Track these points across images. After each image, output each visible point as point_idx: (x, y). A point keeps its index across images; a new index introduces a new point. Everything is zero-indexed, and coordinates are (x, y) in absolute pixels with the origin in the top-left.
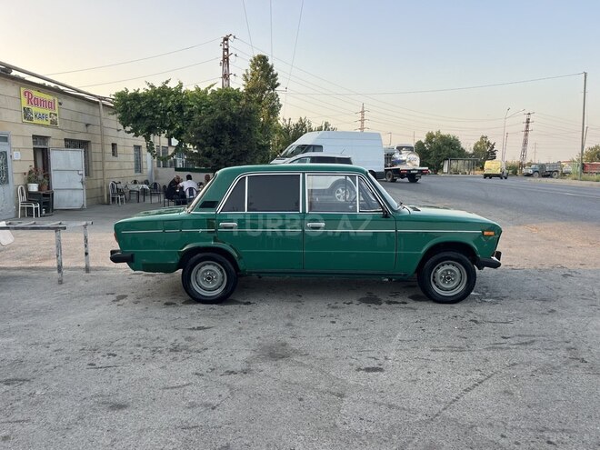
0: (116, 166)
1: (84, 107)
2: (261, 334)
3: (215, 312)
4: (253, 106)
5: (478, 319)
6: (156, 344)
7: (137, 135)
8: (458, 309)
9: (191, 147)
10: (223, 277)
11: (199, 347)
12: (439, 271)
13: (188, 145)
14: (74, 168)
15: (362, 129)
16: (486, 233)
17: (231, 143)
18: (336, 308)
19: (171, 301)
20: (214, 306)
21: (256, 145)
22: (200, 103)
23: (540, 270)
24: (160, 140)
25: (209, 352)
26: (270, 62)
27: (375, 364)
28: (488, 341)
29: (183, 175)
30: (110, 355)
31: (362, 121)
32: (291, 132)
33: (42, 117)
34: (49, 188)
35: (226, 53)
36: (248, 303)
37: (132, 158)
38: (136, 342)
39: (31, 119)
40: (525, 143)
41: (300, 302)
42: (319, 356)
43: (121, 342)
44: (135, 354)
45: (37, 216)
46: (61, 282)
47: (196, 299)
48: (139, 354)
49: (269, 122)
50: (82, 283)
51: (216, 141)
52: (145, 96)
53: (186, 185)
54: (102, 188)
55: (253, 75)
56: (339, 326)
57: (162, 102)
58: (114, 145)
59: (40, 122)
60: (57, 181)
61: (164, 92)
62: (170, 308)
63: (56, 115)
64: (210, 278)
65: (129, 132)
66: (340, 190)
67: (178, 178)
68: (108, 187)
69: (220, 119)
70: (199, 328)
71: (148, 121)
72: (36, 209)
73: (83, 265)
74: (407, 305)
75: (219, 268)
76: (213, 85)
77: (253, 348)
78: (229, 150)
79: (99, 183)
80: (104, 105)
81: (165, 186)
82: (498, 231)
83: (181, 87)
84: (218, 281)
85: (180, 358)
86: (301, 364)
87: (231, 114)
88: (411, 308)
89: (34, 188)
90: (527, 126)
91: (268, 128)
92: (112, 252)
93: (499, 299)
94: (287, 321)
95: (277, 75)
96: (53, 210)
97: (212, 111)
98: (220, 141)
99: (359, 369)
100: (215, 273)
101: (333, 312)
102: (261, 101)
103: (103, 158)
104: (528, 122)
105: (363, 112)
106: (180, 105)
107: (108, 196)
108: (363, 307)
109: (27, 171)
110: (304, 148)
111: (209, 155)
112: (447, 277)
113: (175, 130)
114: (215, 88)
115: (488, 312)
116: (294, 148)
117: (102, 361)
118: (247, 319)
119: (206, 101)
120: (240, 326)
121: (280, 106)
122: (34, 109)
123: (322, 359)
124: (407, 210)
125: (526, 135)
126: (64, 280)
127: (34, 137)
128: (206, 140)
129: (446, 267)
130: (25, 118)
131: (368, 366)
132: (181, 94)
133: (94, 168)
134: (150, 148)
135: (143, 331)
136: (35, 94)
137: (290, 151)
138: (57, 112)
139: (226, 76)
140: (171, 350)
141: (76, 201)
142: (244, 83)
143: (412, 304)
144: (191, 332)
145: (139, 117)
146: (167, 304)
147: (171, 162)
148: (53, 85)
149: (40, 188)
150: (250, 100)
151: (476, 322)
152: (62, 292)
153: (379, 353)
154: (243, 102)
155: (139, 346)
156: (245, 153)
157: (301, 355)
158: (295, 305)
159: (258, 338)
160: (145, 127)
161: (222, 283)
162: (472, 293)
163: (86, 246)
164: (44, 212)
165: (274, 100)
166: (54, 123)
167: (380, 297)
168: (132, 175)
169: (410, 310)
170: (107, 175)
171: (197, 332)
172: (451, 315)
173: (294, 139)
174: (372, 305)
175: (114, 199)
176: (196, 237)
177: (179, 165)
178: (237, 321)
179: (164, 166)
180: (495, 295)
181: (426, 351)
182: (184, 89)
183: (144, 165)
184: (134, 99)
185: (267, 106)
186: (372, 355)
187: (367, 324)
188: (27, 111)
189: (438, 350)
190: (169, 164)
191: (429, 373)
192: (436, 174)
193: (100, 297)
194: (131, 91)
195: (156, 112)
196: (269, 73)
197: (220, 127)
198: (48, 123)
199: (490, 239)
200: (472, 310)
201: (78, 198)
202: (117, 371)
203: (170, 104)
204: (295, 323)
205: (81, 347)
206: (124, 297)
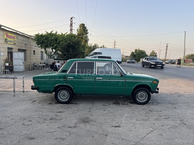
0: (34, 58)
1: (25, 39)
2: (80, 114)
3: (65, 107)
4: (79, 40)
5: (151, 110)
6: (45, 117)
7: (42, 48)
8: (145, 106)
9: (59, 52)
10: (68, 95)
11: (60, 118)
12: (139, 94)
14: (21, 58)
15: (115, 47)
16: (154, 82)
17: (72, 51)
18: (105, 106)
19: (52, 103)
21: (80, 52)
22: (62, 38)
23: (171, 94)
24: (49, 50)
25: (63, 120)
26: (85, 26)
27: (117, 125)
28: (155, 117)
30: (29, 121)
31: (115, 45)
32: (92, 48)
33: (11, 41)
34: (12, 64)
35: (71, 23)
36: (76, 104)
37: (40, 55)
38: (39, 116)
39: (7, 42)
40: (166, 53)
41: (93, 103)
42: (99, 122)
43: (33, 116)
45: (8, 74)
46: (14, 96)
47: (59, 102)
48: (39, 120)
49: (85, 45)
50: (21, 96)
51: (68, 50)
52: (45, 36)
53: (57, 64)
54: (30, 65)
55: (80, 30)
56: (106, 112)
57: (50, 37)
58: (34, 51)
59: (10, 43)
60: (15, 62)
61: (51, 34)
62: (51, 105)
63: (15, 41)
64: (64, 95)
65: (39, 47)
66: (107, 67)
68: (32, 65)
69: (69, 44)
70: (60, 112)
71: (46, 43)
72: (8, 71)
73: (22, 90)
74: (128, 105)
75: (67, 92)
76: (67, 33)
77: (78, 119)
78: (72, 53)
79: (29, 63)
80: (31, 38)
81: (50, 65)
82: (158, 82)
85: (53, 122)
86: (93, 125)
87: (73, 42)
89: (7, 64)
90: (167, 48)
91: (84, 47)
92: (32, 86)
94: (89, 110)
95: (88, 30)
96: (13, 72)
97: (67, 41)
99: (112, 127)
100: (66, 94)
101: (104, 107)
102: (82, 38)
103: (30, 55)
104: (167, 46)
105: (115, 42)
106: (56, 39)
107: (32, 67)
108: (114, 105)
109: (5, 59)
110: (96, 53)
111: (65, 55)
112: (142, 96)
113: (54, 47)
114: (68, 34)
115: (155, 108)
116: (93, 53)
117: (27, 123)
118: (76, 109)
119: (65, 38)
120: (74, 111)
121: (89, 40)
122: (8, 39)
124: (128, 74)
125: (167, 50)
126: (16, 95)
127: (8, 48)
128: (64, 50)
129: (141, 93)
130: (5, 42)
131: (115, 125)
132: (56, 35)
133: (27, 58)
134: (46, 52)
135: (41, 113)
136: (9, 34)
137: (91, 54)
139: (71, 30)
140: (50, 119)
142: (77, 32)
143: (130, 105)
144: (57, 113)
145: (43, 42)
147: (53, 57)
148: (15, 31)
149: (9, 65)
150: (79, 38)
151: (151, 111)
152: (14, 99)
153: (119, 121)
154: (76, 38)
155: (40, 118)
156: (77, 55)
157: (93, 122)
159: (79, 116)
160: (44, 46)
161: (68, 97)
162: (150, 101)
163: (23, 84)
164: (10, 73)
165: (87, 38)
166: (15, 43)
167: (120, 102)
168: (40, 61)
169: (129, 107)
170: (32, 61)
171: (59, 113)
172: (143, 109)
173: (93, 50)
174: (117, 105)
175: (33, 69)
176: (60, 82)
177: (55, 58)
178: (72, 110)
179: (51, 58)
180: (157, 102)
181: (134, 121)
182: (57, 34)
183: (44, 58)
184: (41, 37)
185: (84, 40)
186: (117, 122)
187: (115, 111)
188: (6, 40)
189: (139, 120)
190: (52, 58)
191: (135, 128)
192: (138, 62)
193: (27, 101)
194: (40, 34)
195: (48, 41)
196: (85, 29)
197: (69, 46)
198: (13, 44)
199: (155, 84)
200: (149, 107)
201: (22, 68)
202: (32, 126)
203: (53, 38)
204: (92, 111)
205: (20, 118)
206: (35, 101)
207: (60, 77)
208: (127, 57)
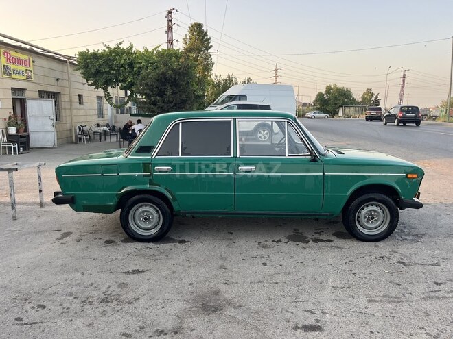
0: (82, 112)
1: (54, 65)
2: (194, 280)
3: (151, 252)
4: (190, 63)
5: (405, 260)
6: (89, 292)
7: (97, 88)
8: (383, 248)
9: (141, 97)
10: (159, 217)
11: (130, 296)
12: (364, 212)
13: (138, 95)
14: (46, 114)
15: (276, 83)
16: (409, 176)
17: (172, 93)
18: (265, 247)
19: (113, 239)
20: (151, 244)
21: (193, 95)
22: (147, 61)
23: (446, 205)
24: (117, 92)
25: (141, 302)
26: (204, 29)
27: (311, 320)
28: (422, 288)
29: (135, 119)
30: (39, 306)
31: (276, 77)
32: (221, 86)
33: (19, 73)
34: (26, 130)
35: (170, 23)
36: (183, 242)
37: (96, 106)
38: (68, 290)
39: (10, 75)
40: (402, 93)
41: (231, 240)
42: (254, 307)
43: (53, 290)
44: (65, 306)
45: (15, 153)
46: (15, 218)
47: (133, 237)
48: (69, 306)
49: (204, 77)
50: (34, 219)
51: (161, 92)
52: (102, 55)
53: (137, 127)
54: (71, 130)
55: (191, 39)
56: (269, 269)
57: (116, 60)
58: (80, 96)
59: (17, 77)
60: (32, 124)
61: (118, 52)
62: (109, 247)
63: (31, 71)
64: (146, 219)
65: (91, 85)
66: (262, 131)
67: (131, 122)
68: (75, 129)
69: (163, 74)
70: (134, 272)
71: (105, 75)
72: (15, 148)
73: (38, 200)
74: (333, 244)
75: (155, 209)
76: (158, 47)
77: (186, 297)
78: (171, 99)
79: (68, 126)
80: (71, 63)
81: (120, 129)
83: (132, 48)
84: (154, 222)
85: (110, 312)
86: (234, 320)
87: (172, 70)
88: (337, 247)
89: (13, 130)
90: (404, 80)
91: (203, 82)
93: (419, 236)
94: (220, 262)
95: (210, 39)
96: (29, 148)
97: (157, 67)
98: (164, 92)
99: (296, 328)
100: (152, 214)
101: (264, 252)
102: (198, 60)
103: (71, 106)
104: (404, 77)
105: (276, 70)
106: (131, 62)
107: (76, 136)
108: (291, 245)
109: (7, 117)
110: (232, 98)
111: (154, 103)
112: (372, 217)
113: (127, 83)
114: (160, 49)
115: (413, 251)
116: (224, 97)
117: (32, 315)
118: (181, 260)
119: (152, 59)
120: (174, 269)
121: (213, 64)
122: (13, 67)
123: (257, 312)
125: (403, 87)
126: (18, 216)
127: (13, 89)
128: (152, 92)
129: (370, 208)
130: (5, 74)
131: (306, 323)
132: (132, 54)
133: (64, 115)
134: (109, 99)
135: (78, 275)
136: (13, 54)
137: (221, 100)
138: (31, 69)
139: (170, 42)
140: (103, 301)
141: (48, 141)
142: (184, 45)
143: (337, 242)
144: (125, 276)
145: (98, 73)
146: (108, 242)
147: (127, 109)
148: (28, 47)
149: (18, 131)
150: (188, 58)
151: (404, 263)
152: (13, 228)
153: (314, 304)
154: (182, 60)
155: (71, 294)
156: (184, 102)
157: (235, 308)
158: (227, 243)
159: (191, 284)
160: (102, 81)
161: (158, 222)
162: (396, 231)
163: (40, 184)
164: (21, 151)
165: (208, 59)
166: (29, 77)
167: (306, 234)
168: (96, 119)
169: (336, 250)
170: (75, 120)
171: (132, 276)
172: (378, 256)
173: (224, 91)
174: (300, 244)
175: (80, 139)
176: (132, 180)
177: (134, 111)
178: (171, 262)
179: (122, 112)
180: (413, 232)
181: (363, 302)
182: (134, 49)
183: (105, 112)
184: (94, 58)
185: (203, 64)
186: (308, 308)
187: (298, 266)
188: (6, 68)
189: (375, 301)
190: (125, 111)
191: (371, 332)
192: (333, 117)
193: (48, 234)
194: (91, 51)
195: (111, 68)
196: (204, 37)
197: (164, 80)
198: (25, 78)
199: (413, 181)
200: (397, 250)
201: (50, 139)
202: (42, 329)
203: (123, 62)
204: (228, 266)
205: (13, 296)
206: (68, 234)
207: (132, 166)
208: (305, 104)
